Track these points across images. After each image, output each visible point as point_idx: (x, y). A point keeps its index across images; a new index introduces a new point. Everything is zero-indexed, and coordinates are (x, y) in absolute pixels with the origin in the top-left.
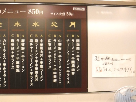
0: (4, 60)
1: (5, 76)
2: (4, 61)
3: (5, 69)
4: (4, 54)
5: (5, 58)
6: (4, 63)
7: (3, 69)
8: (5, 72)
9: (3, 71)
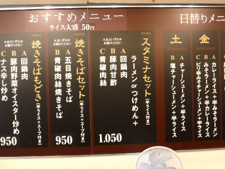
0: (213, 95)
1: (216, 119)
2: (215, 97)
3: (216, 109)
4: (214, 86)
5: (215, 91)
6: (213, 99)
7: (213, 109)
8: (215, 113)
9: (213, 111)
